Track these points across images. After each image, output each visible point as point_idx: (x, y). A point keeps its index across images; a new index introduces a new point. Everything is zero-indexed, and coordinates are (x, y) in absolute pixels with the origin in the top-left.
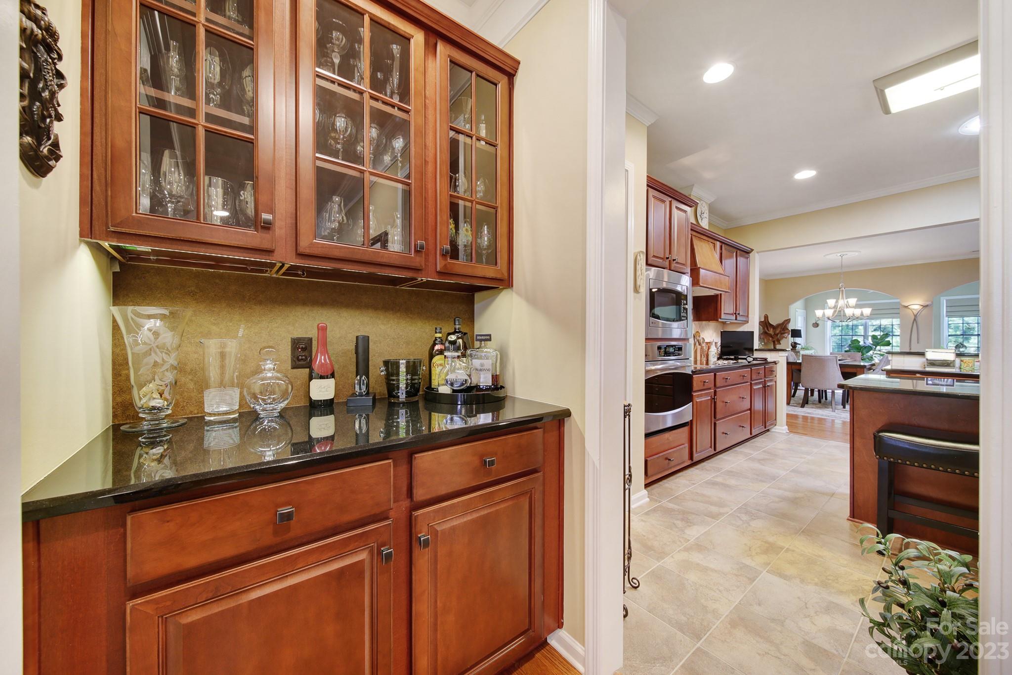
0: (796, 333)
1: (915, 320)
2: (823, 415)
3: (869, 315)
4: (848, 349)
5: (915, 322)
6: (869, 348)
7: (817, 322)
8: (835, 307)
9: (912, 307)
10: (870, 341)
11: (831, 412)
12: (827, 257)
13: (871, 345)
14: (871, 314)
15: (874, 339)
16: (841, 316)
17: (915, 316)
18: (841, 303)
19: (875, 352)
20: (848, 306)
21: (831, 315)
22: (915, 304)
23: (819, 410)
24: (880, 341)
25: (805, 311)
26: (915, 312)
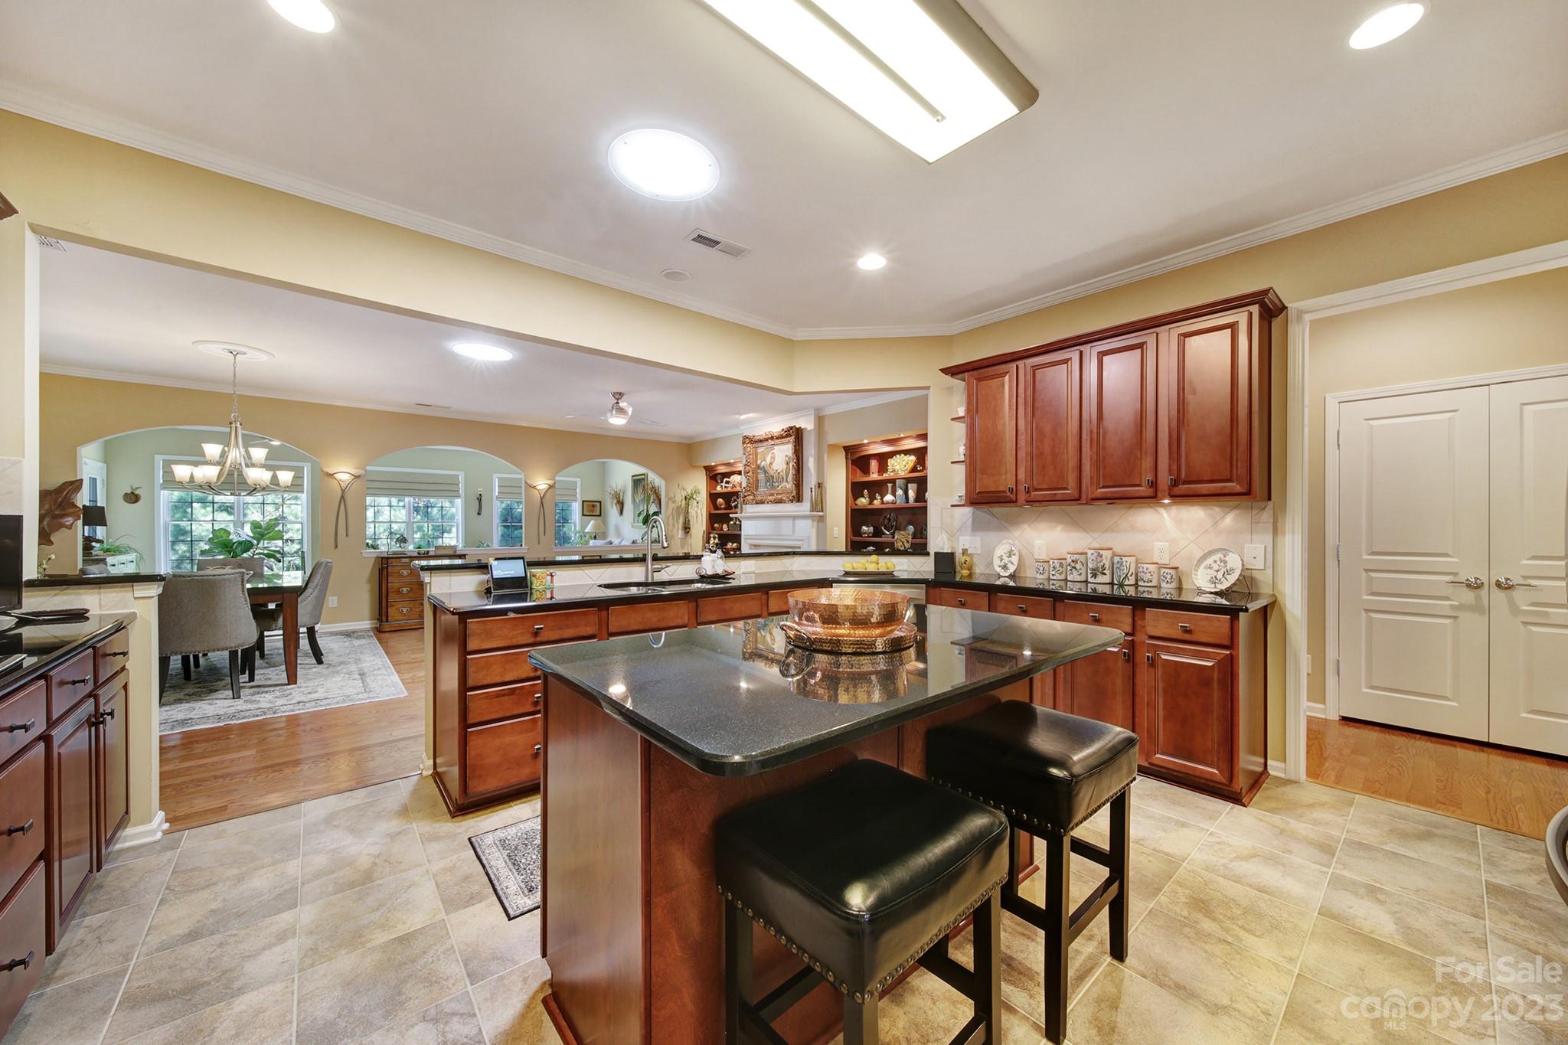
0: (95, 516)
1: (342, 497)
2: (219, 718)
3: (289, 485)
4: (207, 547)
5: (342, 502)
6: (247, 546)
7: (136, 492)
8: (221, 462)
9: (339, 476)
10: (247, 531)
11: (231, 702)
12: (201, 347)
13: (249, 539)
14: (292, 485)
15: (256, 528)
16: (233, 483)
17: (343, 491)
18: (235, 455)
19: (258, 551)
20: (251, 464)
21: (215, 480)
22: (343, 471)
23: (198, 704)
24: (266, 532)
25: (105, 465)
26: (344, 485)
